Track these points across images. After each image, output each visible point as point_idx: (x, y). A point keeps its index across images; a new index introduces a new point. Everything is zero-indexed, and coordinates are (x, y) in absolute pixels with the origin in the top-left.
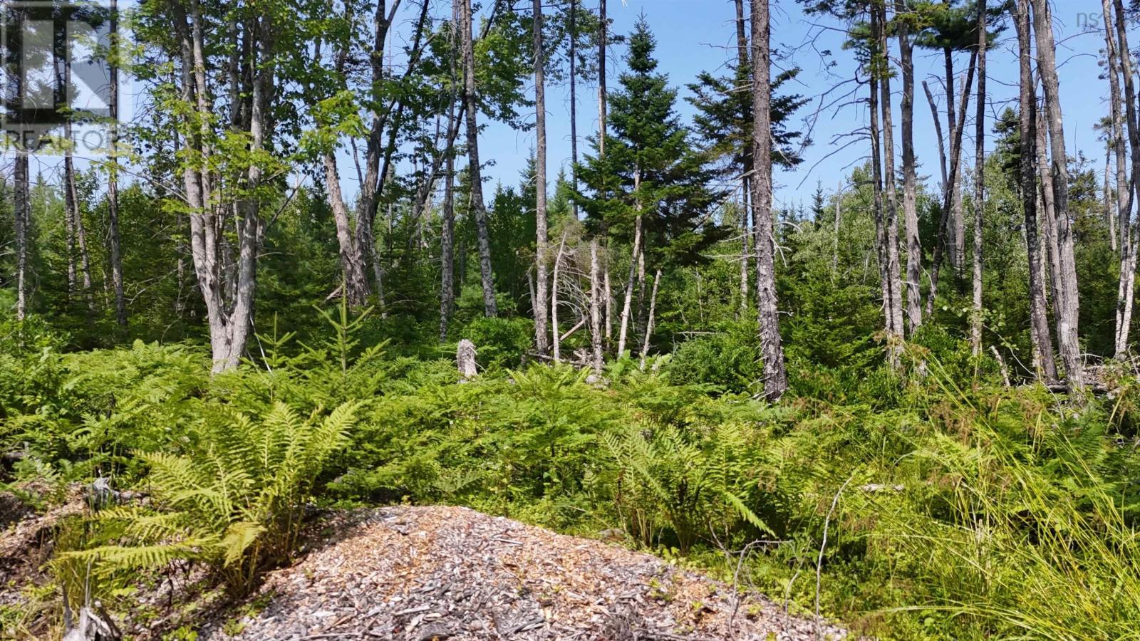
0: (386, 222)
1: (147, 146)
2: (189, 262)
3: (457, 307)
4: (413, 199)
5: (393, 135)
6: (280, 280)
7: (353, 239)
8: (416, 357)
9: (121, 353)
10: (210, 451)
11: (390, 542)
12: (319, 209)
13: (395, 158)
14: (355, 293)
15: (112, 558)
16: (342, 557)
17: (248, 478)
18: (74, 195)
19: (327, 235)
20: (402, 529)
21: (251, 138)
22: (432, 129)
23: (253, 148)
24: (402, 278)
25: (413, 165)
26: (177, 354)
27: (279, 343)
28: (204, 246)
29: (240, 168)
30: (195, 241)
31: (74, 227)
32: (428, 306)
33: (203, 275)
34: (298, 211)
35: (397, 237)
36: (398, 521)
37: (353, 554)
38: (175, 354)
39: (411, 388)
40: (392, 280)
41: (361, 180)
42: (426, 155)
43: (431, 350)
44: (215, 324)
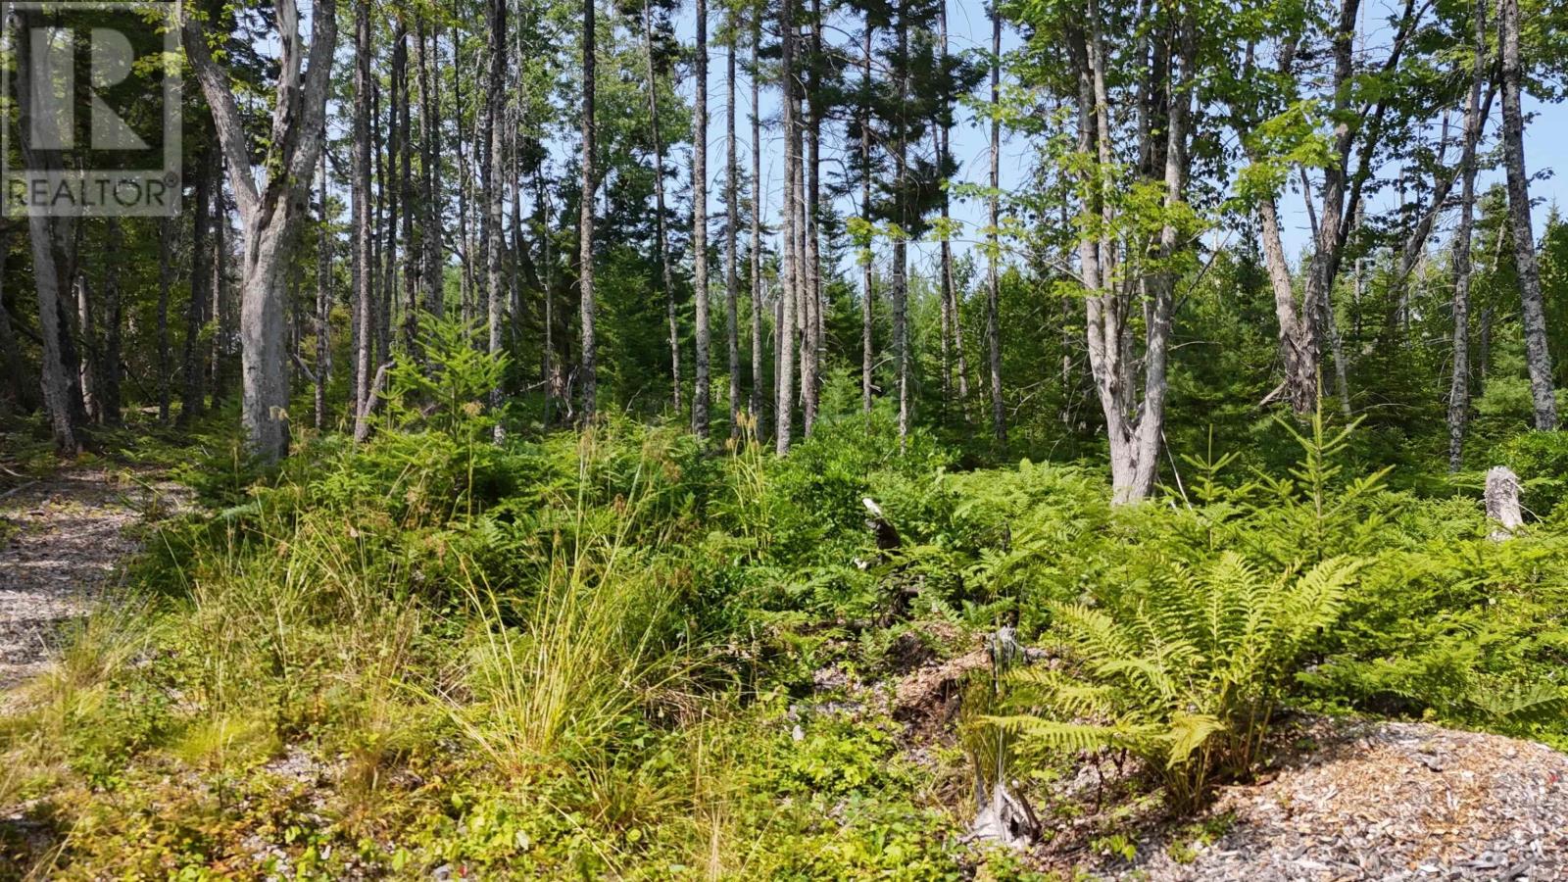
0: (1352, 286)
1: (1032, 217)
2: (1082, 361)
3: (1477, 414)
4: (1397, 248)
5: (1366, 154)
6: (1196, 379)
7: (1299, 315)
8: (1412, 491)
9: (1007, 475)
10: (1140, 609)
11: (1411, 778)
12: (1250, 277)
13: (1368, 189)
14: (1303, 394)
15: (1037, 732)
16: (1332, 787)
17: (1195, 653)
18: (951, 286)
19: (1259, 312)
20: (1432, 761)
21: (1166, 189)
22: (1435, 135)
23: (1167, 203)
24: (1380, 371)
25: (1398, 194)
26: (1070, 478)
27: (1215, 468)
28: (1104, 339)
29: (1150, 232)
30: (1092, 332)
31: (950, 323)
32: (1424, 413)
33: (1101, 376)
34: (1218, 282)
35: (1371, 308)
36: (1423, 747)
37: (1351, 785)
38: (1067, 478)
39: (1408, 541)
40: (1361, 373)
41: (1315, 228)
42: (1424, 177)
43: (1435, 482)
44: (1116, 440)
